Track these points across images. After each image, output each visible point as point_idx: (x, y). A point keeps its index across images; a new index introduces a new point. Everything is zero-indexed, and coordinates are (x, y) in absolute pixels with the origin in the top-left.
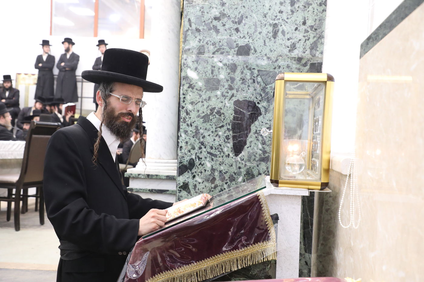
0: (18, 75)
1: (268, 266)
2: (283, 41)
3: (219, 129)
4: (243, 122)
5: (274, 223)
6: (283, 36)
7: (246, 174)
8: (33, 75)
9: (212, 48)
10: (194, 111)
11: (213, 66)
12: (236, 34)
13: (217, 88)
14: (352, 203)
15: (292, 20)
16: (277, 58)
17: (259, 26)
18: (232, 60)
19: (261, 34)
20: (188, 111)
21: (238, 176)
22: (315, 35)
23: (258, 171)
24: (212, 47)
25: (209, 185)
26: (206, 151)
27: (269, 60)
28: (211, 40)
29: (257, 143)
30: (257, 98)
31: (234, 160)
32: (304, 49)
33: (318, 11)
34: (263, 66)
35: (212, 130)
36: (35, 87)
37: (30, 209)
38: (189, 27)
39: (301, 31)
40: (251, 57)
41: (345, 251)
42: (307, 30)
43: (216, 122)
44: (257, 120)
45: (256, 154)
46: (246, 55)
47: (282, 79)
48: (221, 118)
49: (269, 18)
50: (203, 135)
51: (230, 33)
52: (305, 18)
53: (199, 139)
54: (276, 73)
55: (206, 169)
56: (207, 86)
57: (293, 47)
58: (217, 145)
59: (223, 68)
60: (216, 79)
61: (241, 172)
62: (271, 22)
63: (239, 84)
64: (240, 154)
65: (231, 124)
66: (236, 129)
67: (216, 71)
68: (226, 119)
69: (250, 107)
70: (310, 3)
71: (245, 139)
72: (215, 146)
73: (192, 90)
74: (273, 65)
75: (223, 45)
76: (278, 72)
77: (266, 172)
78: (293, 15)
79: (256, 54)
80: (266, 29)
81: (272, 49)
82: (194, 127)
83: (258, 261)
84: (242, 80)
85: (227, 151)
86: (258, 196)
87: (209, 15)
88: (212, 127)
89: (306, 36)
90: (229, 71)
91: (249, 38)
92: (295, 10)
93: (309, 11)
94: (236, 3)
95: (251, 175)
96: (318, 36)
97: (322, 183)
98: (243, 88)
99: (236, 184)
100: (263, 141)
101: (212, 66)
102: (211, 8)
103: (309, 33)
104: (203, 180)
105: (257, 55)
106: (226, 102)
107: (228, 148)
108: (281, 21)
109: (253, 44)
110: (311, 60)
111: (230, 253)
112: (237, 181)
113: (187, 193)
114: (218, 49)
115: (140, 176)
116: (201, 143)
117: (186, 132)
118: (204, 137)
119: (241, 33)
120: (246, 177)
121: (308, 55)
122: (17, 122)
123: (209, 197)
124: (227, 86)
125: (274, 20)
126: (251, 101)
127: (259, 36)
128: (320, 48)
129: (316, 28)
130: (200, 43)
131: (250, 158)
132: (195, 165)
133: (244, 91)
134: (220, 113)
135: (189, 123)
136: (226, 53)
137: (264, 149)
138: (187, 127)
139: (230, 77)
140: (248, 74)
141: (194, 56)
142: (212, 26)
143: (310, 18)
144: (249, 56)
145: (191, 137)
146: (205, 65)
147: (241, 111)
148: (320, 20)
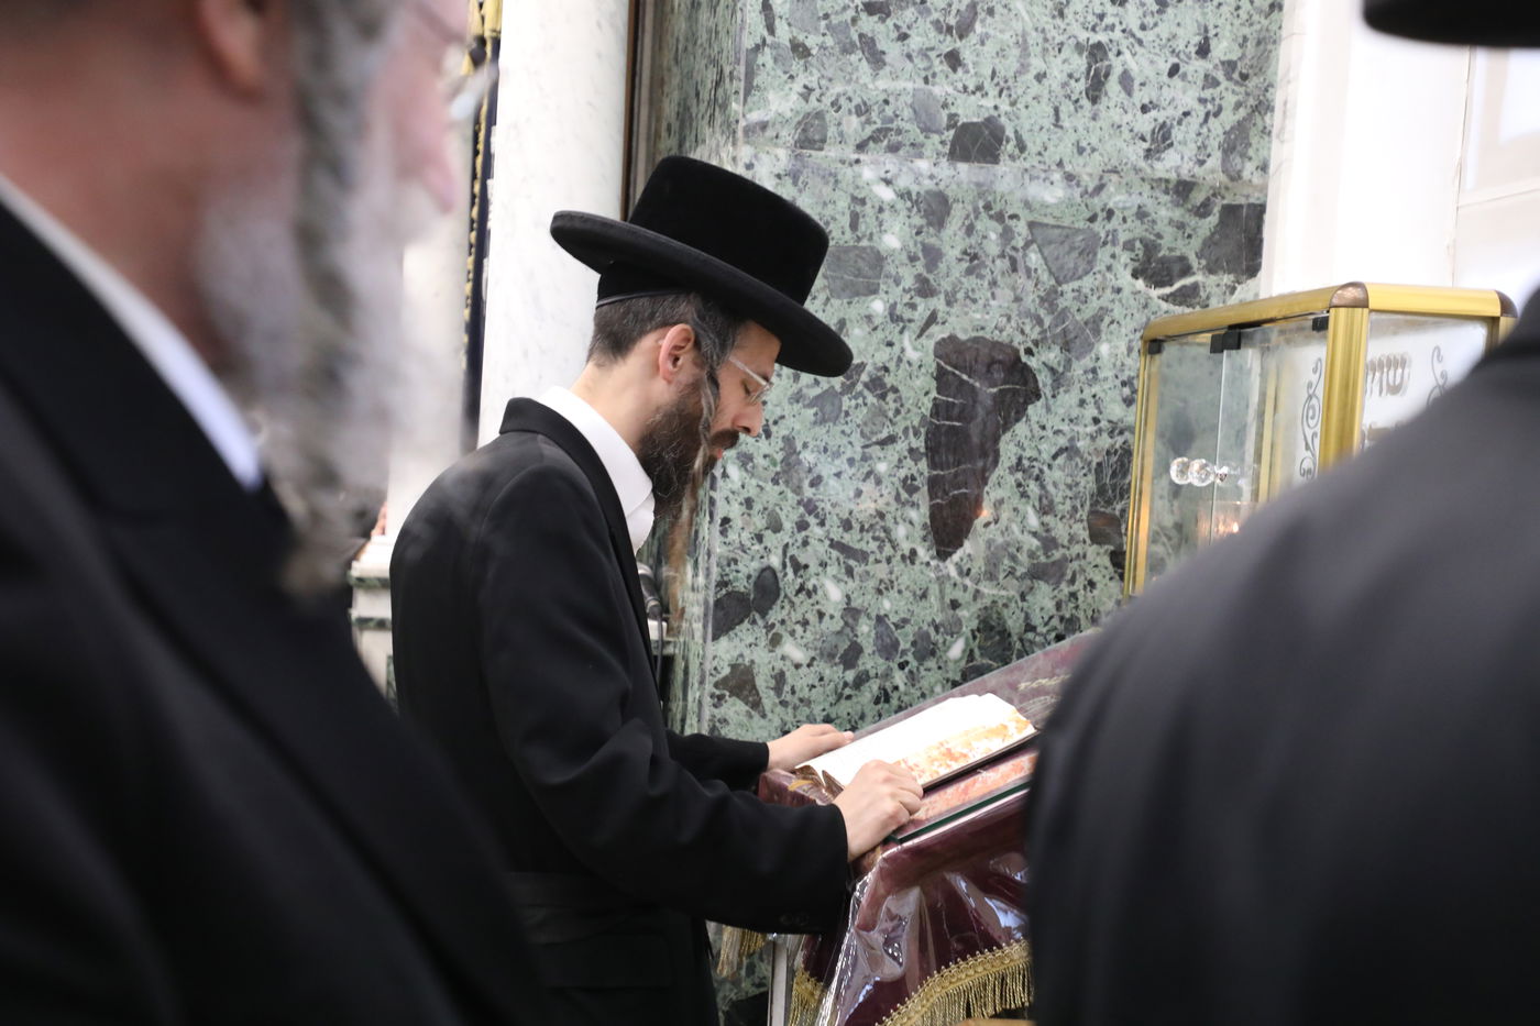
2: (1126, 112)
3: (875, 451)
4: (969, 422)
6: (1123, 95)
7: (978, 630)
9: (853, 125)
11: (856, 198)
12: (947, 77)
13: (872, 288)
15: (1158, 36)
16: (1101, 178)
17: (1035, 50)
18: (932, 177)
19: (1044, 80)
21: (948, 638)
22: (1241, 97)
23: (1023, 615)
24: (855, 121)
25: (835, 673)
26: (827, 537)
27: (1070, 186)
28: (850, 94)
29: (1020, 507)
30: (1023, 332)
31: (932, 575)
32: (1199, 148)
33: (1255, 8)
34: (1047, 207)
35: (849, 454)
38: (765, 33)
39: (1190, 78)
40: (1004, 169)
42: (1214, 79)
43: (865, 424)
44: (1024, 419)
45: (1018, 550)
46: (987, 162)
48: (886, 407)
49: (1073, 21)
50: (816, 471)
51: (924, 69)
52: (1206, 30)
53: (798, 490)
54: (1096, 236)
55: (824, 611)
56: (834, 278)
57: (1161, 139)
58: (867, 514)
59: (898, 207)
60: (868, 251)
61: (959, 622)
62: (1083, 36)
63: (958, 275)
64: (957, 548)
65: (923, 430)
66: (943, 450)
67: (868, 219)
68: (903, 411)
69: (996, 366)
71: (976, 492)
72: (862, 517)
74: (1087, 206)
75: (897, 116)
76: (1103, 235)
77: (1055, 622)
78: (1164, 16)
79: (1025, 159)
80: (1064, 61)
81: (1084, 144)
82: (780, 441)
84: (968, 258)
85: (907, 538)
88: (850, 443)
89: (1209, 98)
90: (918, 220)
91: (996, 92)
93: (1220, 4)
95: (999, 633)
96: (1252, 102)
98: (973, 290)
99: (940, 668)
100: (1045, 501)
101: (854, 199)
103: (1218, 89)
104: (812, 653)
105: (1027, 165)
106: (907, 344)
107: (911, 525)
109: (1013, 118)
110: (1223, 191)
112: (944, 659)
113: (747, 708)
114: (879, 130)
116: (806, 506)
117: (746, 460)
118: (816, 482)
119: (967, 72)
120: (977, 641)
121: (1213, 171)
124: (909, 282)
125: (1093, 29)
126: (1001, 344)
127: (1035, 88)
128: (1257, 150)
129: (1244, 71)
130: (807, 101)
131: (995, 565)
132: (782, 595)
133: (974, 301)
134: (883, 385)
136: (911, 149)
137: (1047, 531)
139: (923, 244)
140: (993, 236)
141: (782, 153)
142: (855, 37)
143: (1226, 32)
144: (997, 167)
145: (766, 481)
146: (824, 190)
147: (962, 382)
148: (1259, 43)
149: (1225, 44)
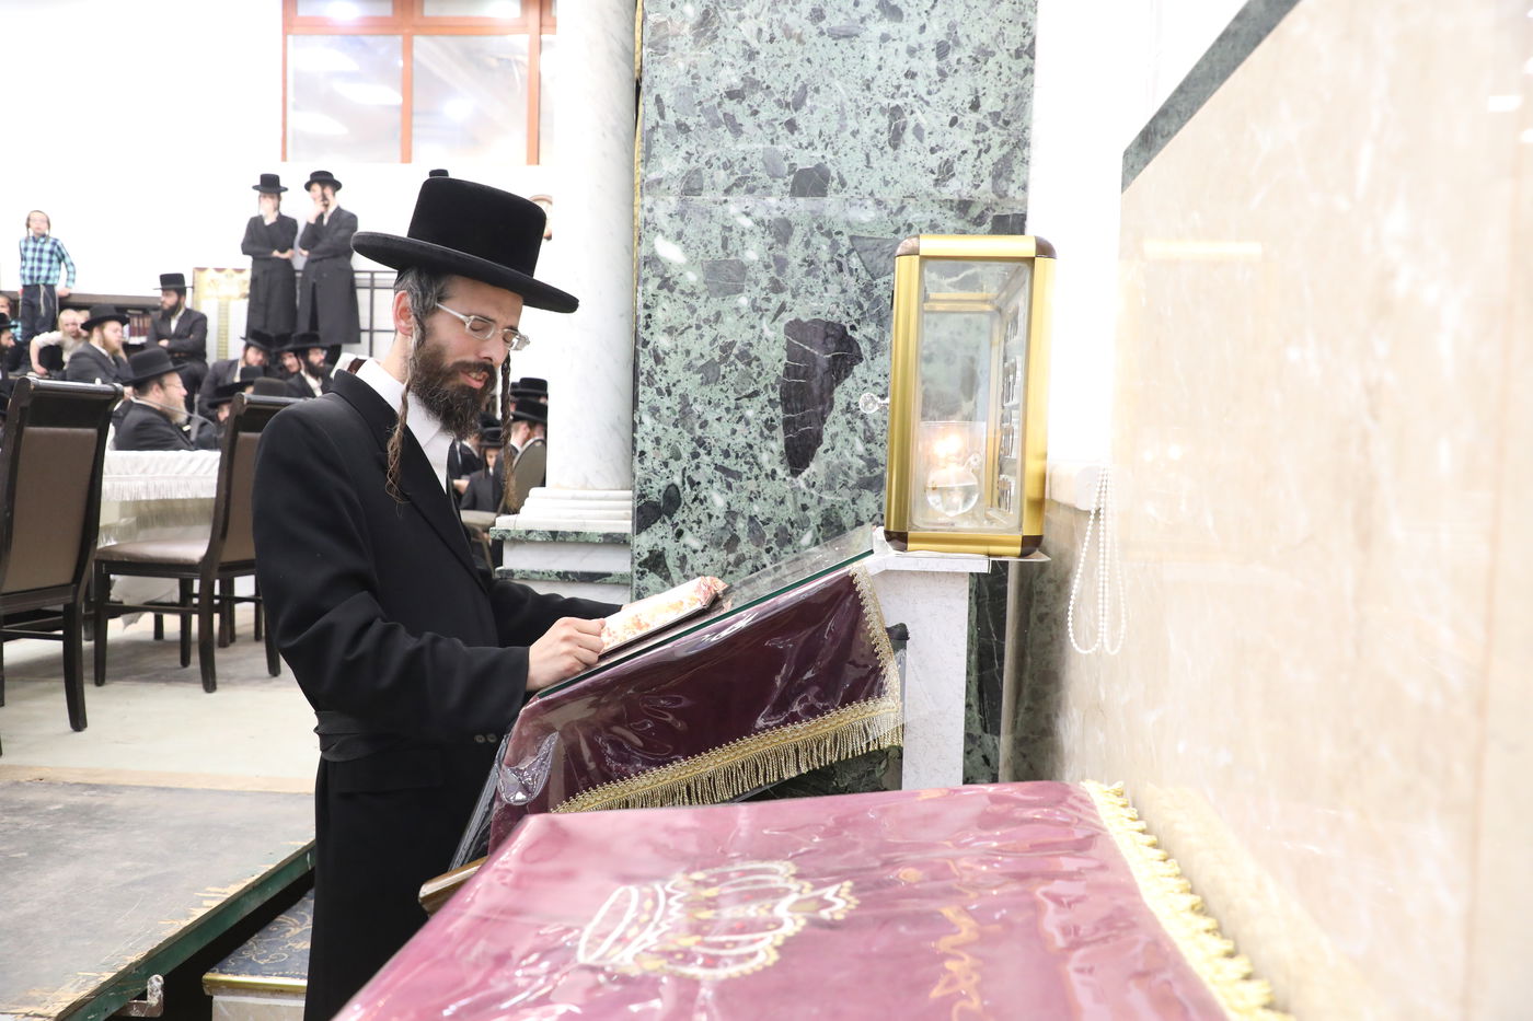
0: (197, 273)
1: (880, 763)
2: (919, 154)
3: (745, 402)
4: (811, 380)
5: (896, 649)
6: (917, 141)
7: (822, 525)
8: (240, 271)
9: (721, 177)
10: (676, 352)
11: (726, 227)
12: (787, 138)
13: (739, 288)
14: (1104, 587)
15: (941, 98)
16: (902, 202)
17: (850, 115)
18: (779, 209)
19: (858, 136)
20: (660, 352)
21: (801, 530)
22: (1004, 138)
23: (854, 514)
24: (723, 173)
25: (721, 556)
26: (712, 463)
27: (879, 209)
28: (719, 155)
29: (850, 438)
30: (848, 314)
31: (788, 487)
32: (975, 176)
33: (1013, 74)
34: (863, 224)
35: (726, 405)
36: (244, 305)
37: (240, 636)
38: (658, 119)
39: (966, 126)
40: (831, 199)
41: (1084, 716)
42: (983, 125)
43: (737, 384)
44: (851, 376)
45: (849, 469)
46: (818, 196)
47: (914, 252)
48: (752, 371)
49: (878, 93)
50: (703, 417)
51: (771, 134)
52: (977, 92)
53: (691, 431)
55: (712, 513)
56: (711, 283)
57: (946, 172)
58: (741, 446)
59: (755, 231)
60: (736, 262)
61: (808, 520)
62: (885, 102)
63: (799, 276)
64: (805, 468)
65: (778, 386)
66: (792, 400)
67: (734, 241)
68: (764, 373)
69: (830, 339)
70: (989, 50)
71: (818, 428)
72: (737, 448)
73: (669, 295)
74: (892, 222)
75: (752, 168)
77: (878, 518)
78: (944, 84)
79: (845, 192)
80: (872, 121)
81: (888, 178)
82: (678, 397)
83: (853, 751)
84: (807, 264)
85: (769, 462)
86: (853, 577)
87: (714, 85)
88: (727, 397)
89: (981, 139)
90: (770, 240)
91: (823, 146)
92: (950, 70)
93: (986, 72)
94: (786, 52)
95: (837, 526)
96: (1013, 140)
97: (1024, 538)
98: (811, 286)
99: (795, 551)
100: (868, 434)
101: (724, 227)
102: (719, 66)
103: (988, 133)
104: (705, 543)
105: (847, 196)
106: (765, 326)
107: (771, 453)
108: (910, 99)
109: (836, 163)
110: (994, 207)
111: (777, 731)
112: (798, 545)
113: (661, 580)
114: (740, 179)
115: (531, 537)
116: (697, 442)
117: (654, 411)
118: (704, 425)
119: (802, 133)
120: (821, 532)
121: (985, 192)
122: (199, 402)
123: (720, 586)
124: (765, 283)
125: (893, 97)
126: (833, 323)
127: (852, 141)
128: (1019, 175)
129: (1006, 119)
130: (688, 162)
131: (833, 479)
132: (683, 502)
133: (812, 294)
134: (748, 356)
135: (663, 385)
136: (763, 190)
137: (870, 454)
138: (659, 398)
139: (774, 256)
140: (824, 247)
141: (673, 199)
142: (721, 116)
143: (992, 91)
144: (825, 199)
145: (668, 425)
146: (703, 224)
147: (806, 351)
148: (1017, 98)
149: (991, 100)
